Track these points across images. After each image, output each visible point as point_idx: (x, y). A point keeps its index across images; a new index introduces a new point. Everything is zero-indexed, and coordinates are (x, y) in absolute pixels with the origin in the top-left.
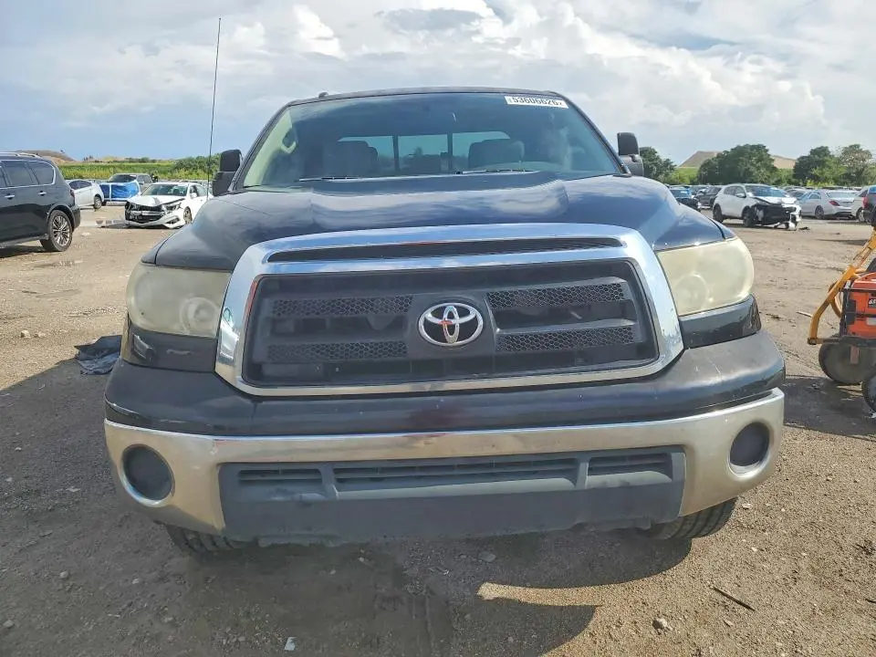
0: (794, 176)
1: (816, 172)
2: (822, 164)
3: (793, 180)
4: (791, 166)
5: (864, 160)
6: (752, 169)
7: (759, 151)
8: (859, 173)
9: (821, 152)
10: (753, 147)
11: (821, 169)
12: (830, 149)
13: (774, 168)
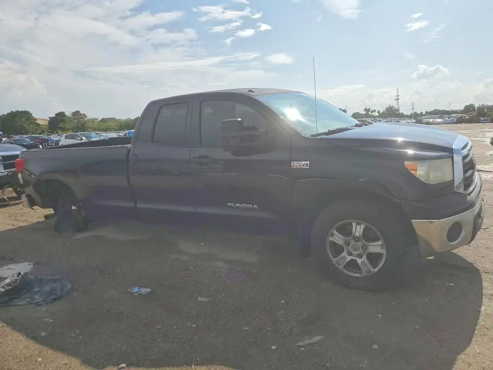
0: (49, 128)
1: (61, 125)
2: (63, 121)
3: (50, 131)
4: (46, 123)
5: (83, 119)
6: (24, 125)
7: (26, 115)
8: (83, 125)
9: (61, 115)
10: (22, 112)
11: (64, 124)
12: (66, 113)
13: (38, 125)
